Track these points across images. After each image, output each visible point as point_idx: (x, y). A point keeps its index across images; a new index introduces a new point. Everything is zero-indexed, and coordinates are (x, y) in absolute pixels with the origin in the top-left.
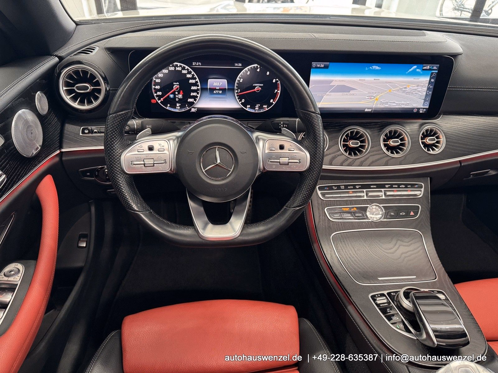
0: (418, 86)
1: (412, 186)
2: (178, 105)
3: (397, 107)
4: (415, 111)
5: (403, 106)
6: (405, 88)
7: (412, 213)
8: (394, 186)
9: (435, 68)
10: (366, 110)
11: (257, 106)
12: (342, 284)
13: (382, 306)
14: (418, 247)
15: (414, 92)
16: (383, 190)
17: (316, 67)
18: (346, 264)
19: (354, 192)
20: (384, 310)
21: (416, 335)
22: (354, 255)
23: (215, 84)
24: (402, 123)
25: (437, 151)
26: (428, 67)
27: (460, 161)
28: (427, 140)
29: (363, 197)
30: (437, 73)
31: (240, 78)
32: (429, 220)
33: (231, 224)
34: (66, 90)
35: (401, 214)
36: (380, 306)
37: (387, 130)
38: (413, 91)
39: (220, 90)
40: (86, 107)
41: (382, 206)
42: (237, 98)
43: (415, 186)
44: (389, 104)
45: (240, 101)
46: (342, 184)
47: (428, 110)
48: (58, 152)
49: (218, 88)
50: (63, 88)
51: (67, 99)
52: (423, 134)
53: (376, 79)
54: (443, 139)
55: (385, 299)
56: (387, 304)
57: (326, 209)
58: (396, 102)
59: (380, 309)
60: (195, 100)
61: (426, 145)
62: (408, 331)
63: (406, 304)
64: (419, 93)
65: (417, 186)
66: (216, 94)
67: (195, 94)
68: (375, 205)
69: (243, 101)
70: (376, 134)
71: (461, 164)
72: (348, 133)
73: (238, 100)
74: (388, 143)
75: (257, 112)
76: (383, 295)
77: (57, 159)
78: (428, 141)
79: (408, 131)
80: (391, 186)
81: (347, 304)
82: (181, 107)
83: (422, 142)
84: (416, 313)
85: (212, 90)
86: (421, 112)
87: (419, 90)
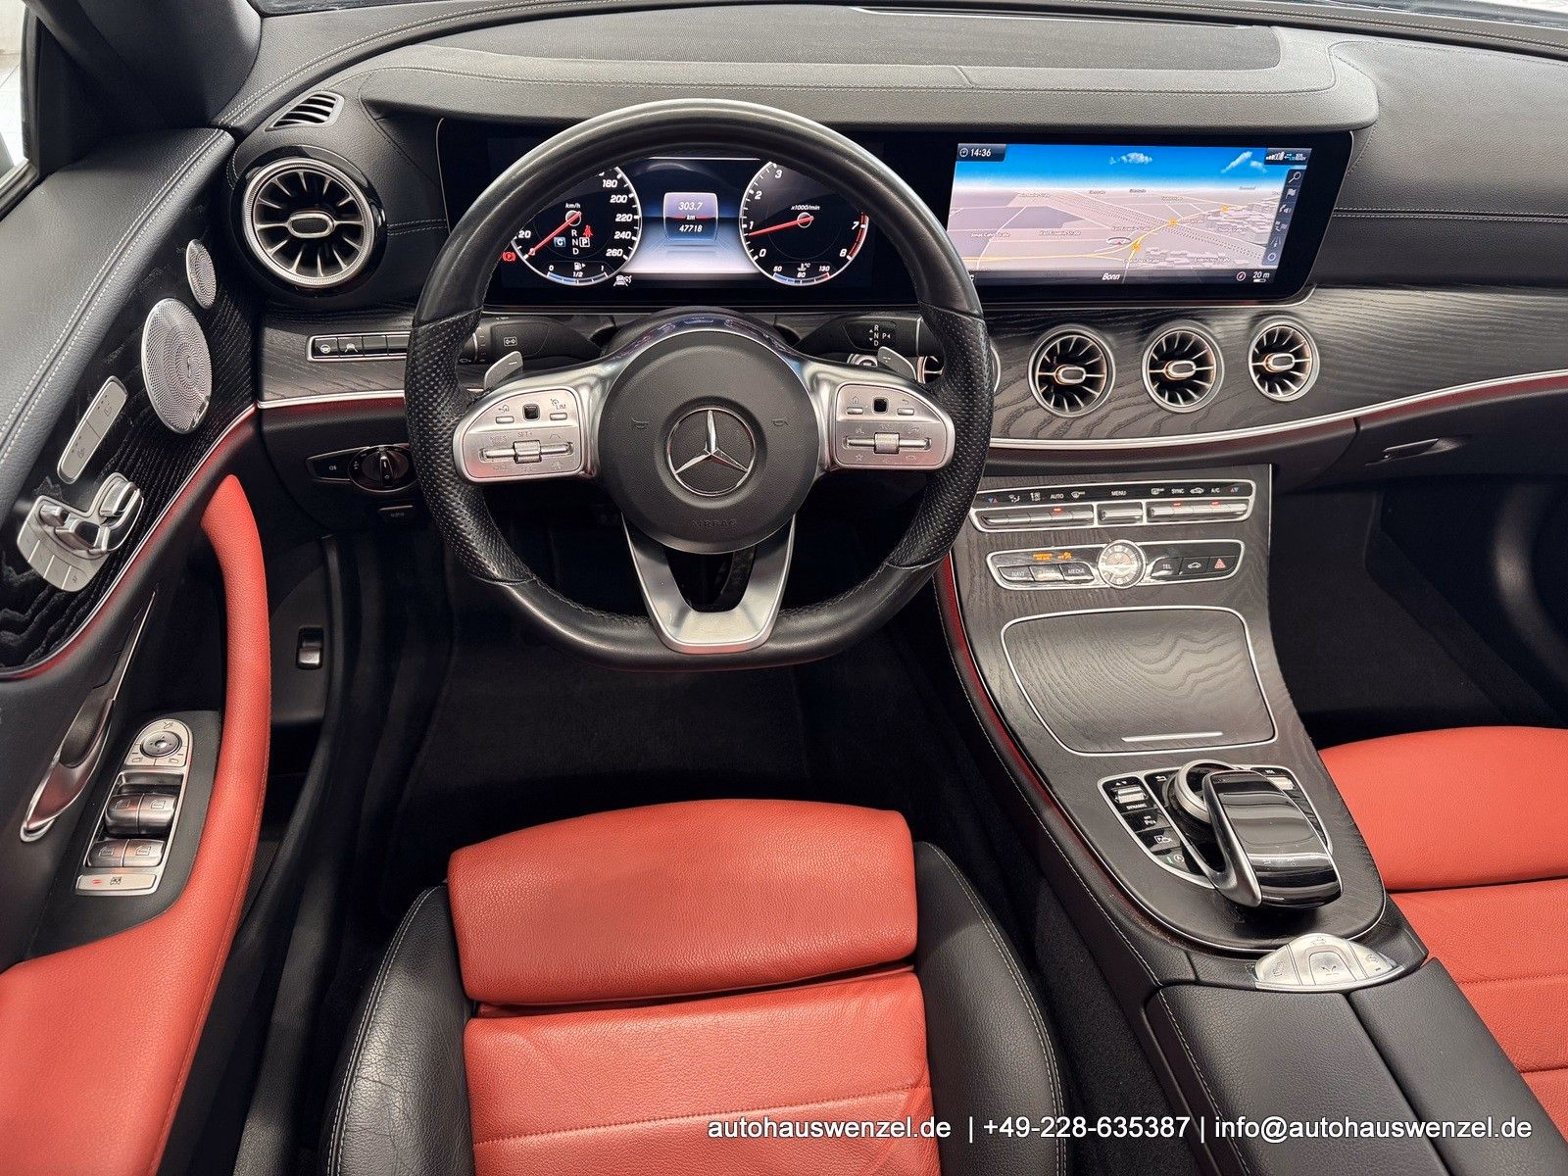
0: (1251, 208)
1: (1225, 489)
2: (577, 266)
3: (1191, 267)
4: (1241, 277)
5: (1207, 265)
6: (1216, 214)
7: (1220, 564)
8: (1174, 491)
9: (1299, 157)
10: (1106, 277)
11: (802, 268)
12: (1028, 755)
13: (1131, 810)
14: (1233, 656)
15: (1240, 226)
16: (1144, 502)
17: (970, 158)
18: (1041, 703)
19: (1065, 510)
20: (1135, 821)
21: (1213, 880)
22: (1061, 677)
23: (683, 207)
24: (1204, 314)
25: (1295, 393)
26: (1281, 156)
27: (1357, 420)
28: (1271, 362)
29: (1091, 521)
30: (1306, 173)
31: (755, 189)
32: (1265, 582)
33: (745, 609)
34: (262, 231)
35: (1190, 566)
36: (1127, 810)
37: (1161, 336)
38: (1238, 223)
39: (697, 222)
40: (321, 280)
41: (1142, 547)
42: (745, 244)
43: (1232, 490)
44: (1170, 259)
45: (753, 254)
46: (1035, 486)
47: (1277, 275)
48: (250, 410)
49: (693, 217)
50: (255, 224)
51: (266, 255)
52: (1259, 344)
53: (1134, 188)
54: (1313, 360)
55: (1139, 792)
56: (1143, 805)
57: (990, 555)
58: (1190, 255)
59: (1125, 817)
60: (627, 253)
61: (1266, 377)
62: (1194, 869)
63: (1194, 803)
64: (1254, 228)
65: (1236, 489)
66: (687, 234)
67: (625, 235)
68: (1120, 544)
69: (763, 253)
70: (1130, 346)
71: (1358, 426)
72: (1055, 346)
73: (748, 253)
74: (1164, 371)
75: (801, 284)
76: (1133, 781)
77: (249, 430)
78: (1273, 363)
79: (1219, 336)
80: (1167, 493)
81: (1041, 804)
82: (587, 272)
83: (1255, 368)
84: (1215, 825)
85: (675, 223)
86: (1255, 281)
87: (1253, 218)
